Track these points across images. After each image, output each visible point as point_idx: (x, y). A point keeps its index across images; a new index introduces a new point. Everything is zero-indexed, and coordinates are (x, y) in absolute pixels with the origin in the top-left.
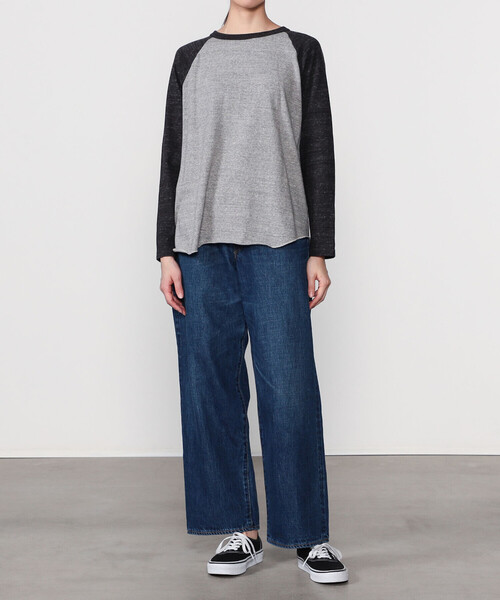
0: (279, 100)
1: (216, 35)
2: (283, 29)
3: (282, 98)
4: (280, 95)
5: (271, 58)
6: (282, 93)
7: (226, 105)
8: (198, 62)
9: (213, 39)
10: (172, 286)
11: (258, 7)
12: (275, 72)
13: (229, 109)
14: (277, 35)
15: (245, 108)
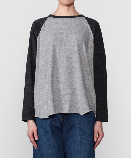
0: (82, 46)
1: (51, 16)
3: (84, 45)
4: (83, 44)
5: (78, 27)
6: (84, 43)
7: (57, 48)
8: (44, 27)
11: (71, 5)
12: (80, 33)
13: (59, 49)
14: (80, 17)
15: (67, 49)
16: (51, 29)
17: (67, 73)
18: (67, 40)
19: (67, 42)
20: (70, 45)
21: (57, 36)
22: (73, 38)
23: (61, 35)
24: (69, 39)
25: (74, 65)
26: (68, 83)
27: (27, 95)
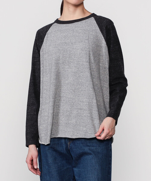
2: (93, 15)
5: (85, 33)
7: (61, 62)
9: (56, 24)
10: (32, 161)
11: (80, 5)
13: (63, 63)
14: (88, 19)
15: (72, 62)
16: (54, 39)
17: (72, 90)
18: (72, 51)
19: (72, 54)
20: (74, 57)
21: (61, 47)
22: (79, 48)
23: (65, 46)
24: (74, 50)
25: (80, 80)
26: (73, 102)
27: (30, 116)
